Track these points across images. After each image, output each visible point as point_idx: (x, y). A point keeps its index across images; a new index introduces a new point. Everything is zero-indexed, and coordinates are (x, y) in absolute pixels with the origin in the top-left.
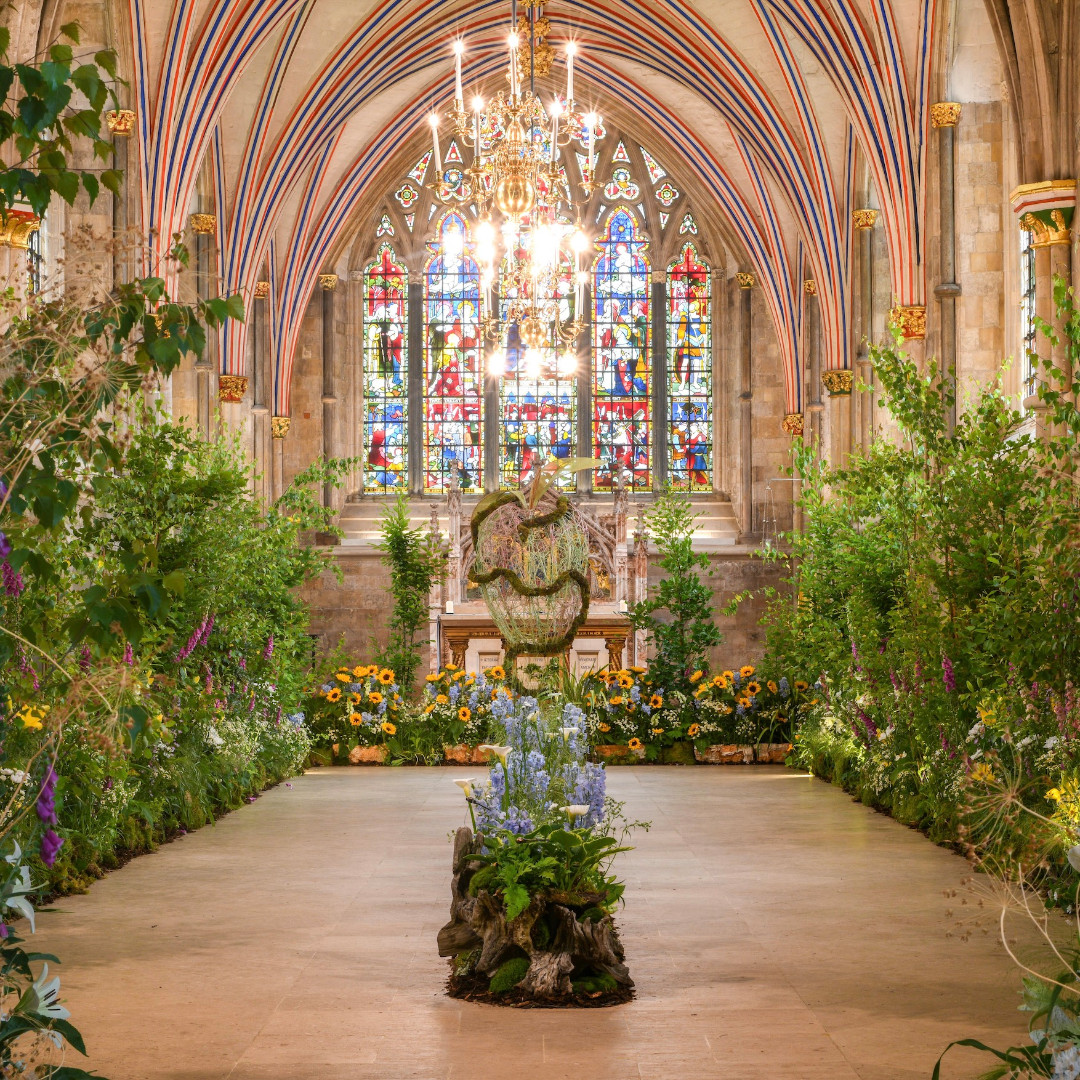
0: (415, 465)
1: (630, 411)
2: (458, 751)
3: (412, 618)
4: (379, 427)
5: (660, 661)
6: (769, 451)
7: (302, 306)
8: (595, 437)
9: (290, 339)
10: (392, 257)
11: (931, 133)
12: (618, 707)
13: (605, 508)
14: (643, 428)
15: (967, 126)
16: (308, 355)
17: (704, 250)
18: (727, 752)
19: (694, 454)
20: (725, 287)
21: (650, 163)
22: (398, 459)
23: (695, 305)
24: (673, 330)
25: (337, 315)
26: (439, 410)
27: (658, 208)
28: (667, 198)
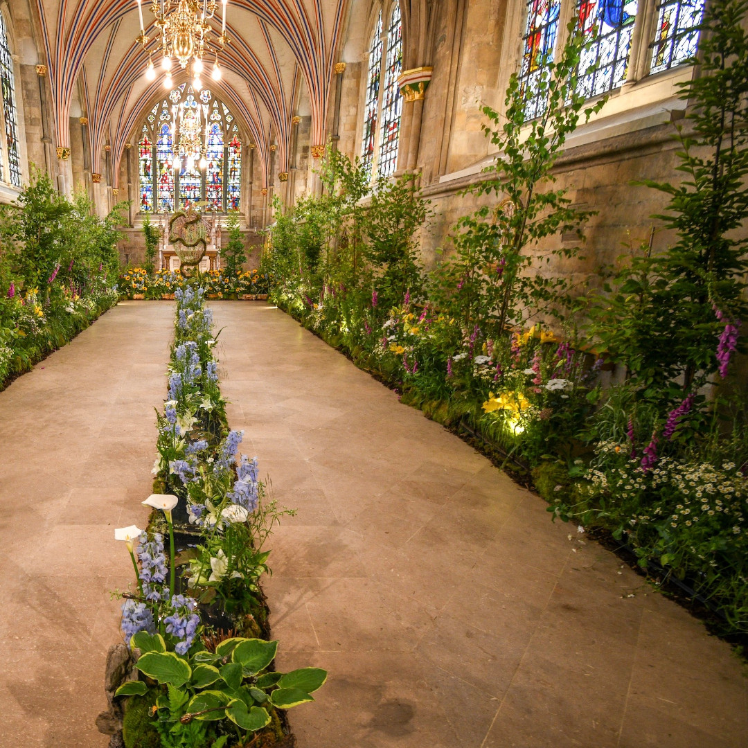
0: (155, 204)
1: (217, 188)
2: (166, 296)
3: (152, 253)
4: (144, 193)
5: (228, 267)
6: (257, 200)
7: (121, 154)
8: (207, 196)
9: (117, 165)
10: (147, 139)
11: (333, 76)
12: (215, 282)
13: (209, 218)
14: (220, 193)
15: (348, 73)
16: (123, 170)
17: (239, 137)
18: (248, 296)
19: (235, 202)
20: (246, 149)
21: (224, 108)
22: (150, 203)
23: (237, 155)
24: (230, 163)
25: (131, 157)
26: (162, 188)
27: (227, 123)
28: (229, 119)
